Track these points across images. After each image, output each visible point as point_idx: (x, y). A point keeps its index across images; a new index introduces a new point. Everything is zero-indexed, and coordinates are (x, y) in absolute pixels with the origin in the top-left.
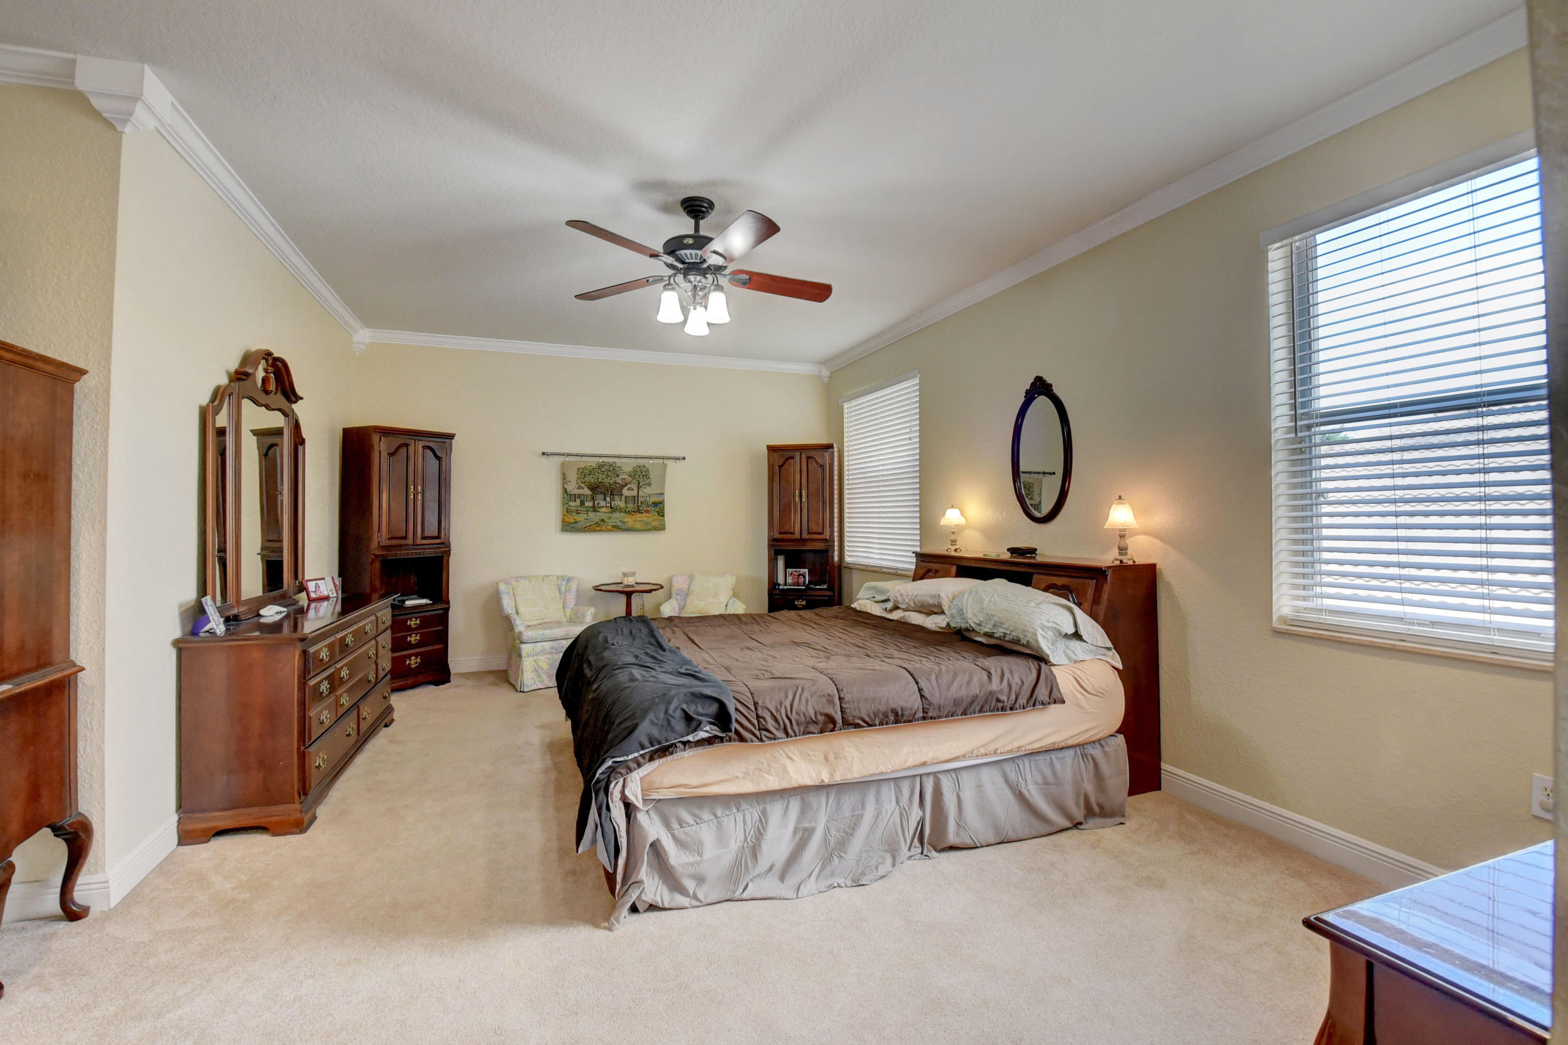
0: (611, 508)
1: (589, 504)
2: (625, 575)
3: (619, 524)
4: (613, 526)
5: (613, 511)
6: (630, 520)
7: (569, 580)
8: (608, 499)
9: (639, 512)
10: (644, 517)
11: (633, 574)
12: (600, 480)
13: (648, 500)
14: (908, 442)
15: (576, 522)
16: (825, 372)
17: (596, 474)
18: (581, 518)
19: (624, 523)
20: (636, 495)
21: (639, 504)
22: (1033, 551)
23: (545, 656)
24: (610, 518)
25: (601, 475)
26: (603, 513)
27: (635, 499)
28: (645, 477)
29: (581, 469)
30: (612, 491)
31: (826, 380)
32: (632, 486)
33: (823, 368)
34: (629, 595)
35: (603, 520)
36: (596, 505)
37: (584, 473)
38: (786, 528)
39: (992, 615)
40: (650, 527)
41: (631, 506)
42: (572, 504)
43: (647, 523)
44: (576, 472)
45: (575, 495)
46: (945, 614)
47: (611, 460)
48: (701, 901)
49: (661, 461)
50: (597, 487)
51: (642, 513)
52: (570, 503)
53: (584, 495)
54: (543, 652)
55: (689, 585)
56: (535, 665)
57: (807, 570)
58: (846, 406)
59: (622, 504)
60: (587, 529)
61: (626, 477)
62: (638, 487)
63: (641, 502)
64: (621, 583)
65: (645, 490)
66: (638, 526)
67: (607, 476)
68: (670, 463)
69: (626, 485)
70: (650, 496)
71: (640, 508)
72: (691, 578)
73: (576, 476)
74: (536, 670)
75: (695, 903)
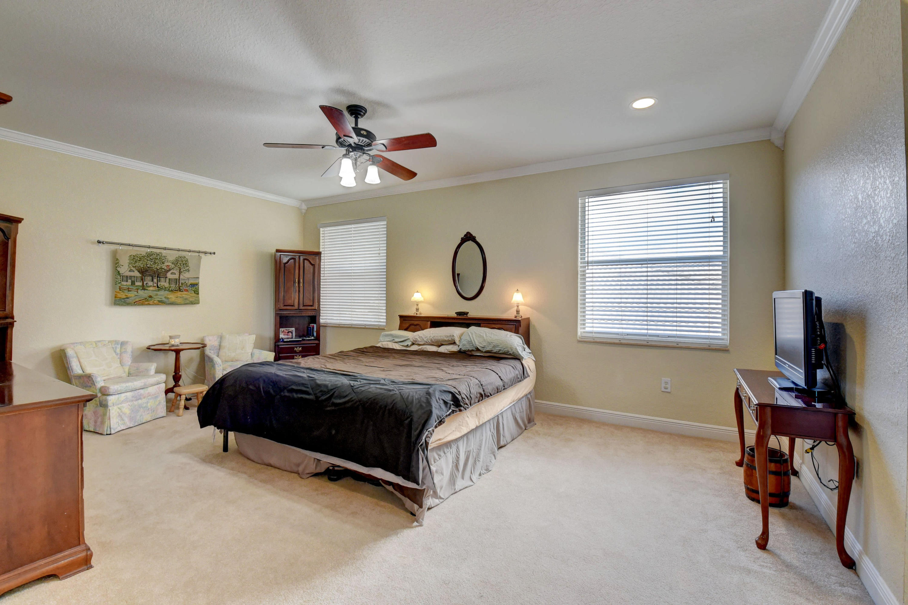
0: (158, 287)
1: (139, 284)
2: (171, 337)
3: (164, 299)
4: (159, 301)
5: (159, 290)
6: (172, 297)
7: (123, 344)
8: (155, 280)
9: (180, 290)
10: (184, 294)
11: (178, 337)
12: (148, 266)
13: (187, 282)
14: (378, 255)
15: (128, 298)
16: (304, 207)
17: (146, 261)
18: (132, 294)
19: (168, 298)
20: (178, 278)
21: (180, 285)
22: (467, 313)
23: (128, 404)
24: (157, 295)
25: (149, 262)
26: (151, 290)
27: (177, 281)
28: (185, 265)
29: (132, 256)
30: (158, 275)
31: (304, 211)
32: (174, 271)
33: (303, 203)
34: (178, 352)
35: (150, 297)
36: (145, 285)
37: (134, 259)
38: (290, 302)
39: (492, 343)
40: (188, 302)
41: (173, 286)
42: (124, 283)
43: (186, 299)
44: (128, 258)
45: (127, 276)
46: (456, 344)
47: (158, 251)
48: (443, 499)
49: (197, 254)
50: (146, 271)
51: (182, 291)
52: (123, 283)
53: (134, 277)
54: (126, 400)
55: (220, 342)
56: (120, 412)
57: (294, 329)
58: (321, 229)
59: (167, 285)
60: (136, 303)
61: (170, 264)
62: (180, 272)
63: (182, 283)
64: (168, 344)
65: (185, 275)
66: (179, 301)
67: (155, 263)
68: (202, 255)
69: (170, 270)
70: (188, 279)
71: (181, 288)
72: (221, 338)
73: (128, 261)
74: (120, 416)
75: (441, 500)
